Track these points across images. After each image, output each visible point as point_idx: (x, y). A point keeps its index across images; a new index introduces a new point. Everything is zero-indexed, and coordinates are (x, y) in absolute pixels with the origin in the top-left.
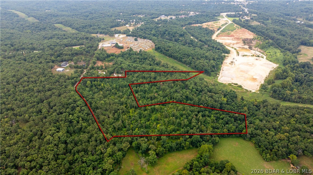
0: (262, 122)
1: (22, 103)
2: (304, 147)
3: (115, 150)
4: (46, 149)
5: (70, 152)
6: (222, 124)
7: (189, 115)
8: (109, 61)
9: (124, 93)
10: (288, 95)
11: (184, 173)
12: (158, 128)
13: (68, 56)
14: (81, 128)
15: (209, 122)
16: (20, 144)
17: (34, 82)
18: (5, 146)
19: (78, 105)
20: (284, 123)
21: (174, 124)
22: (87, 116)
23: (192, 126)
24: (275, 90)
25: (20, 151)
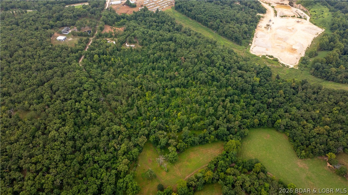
0: (299, 110)
1: (20, 86)
2: (346, 144)
3: (130, 146)
4: (52, 148)
5: (79, 150)
6: (253, 112)
7: (215, 101)
8: (120, 25)
9: (138, 70)
10: (333, 74)
11: (208, 175)
12: (179, 118)
13: (70, 20)
14: (91, 118)
15: (237, 109)
16: (22, 142)
17: (31, 57)
18: (5, 144)
19: (84, 88)
20: (325, 112)
21: (197, 112)
22: (96, 102)
23: (218, 115)
24: (317, 67)
25: (22, 150)
